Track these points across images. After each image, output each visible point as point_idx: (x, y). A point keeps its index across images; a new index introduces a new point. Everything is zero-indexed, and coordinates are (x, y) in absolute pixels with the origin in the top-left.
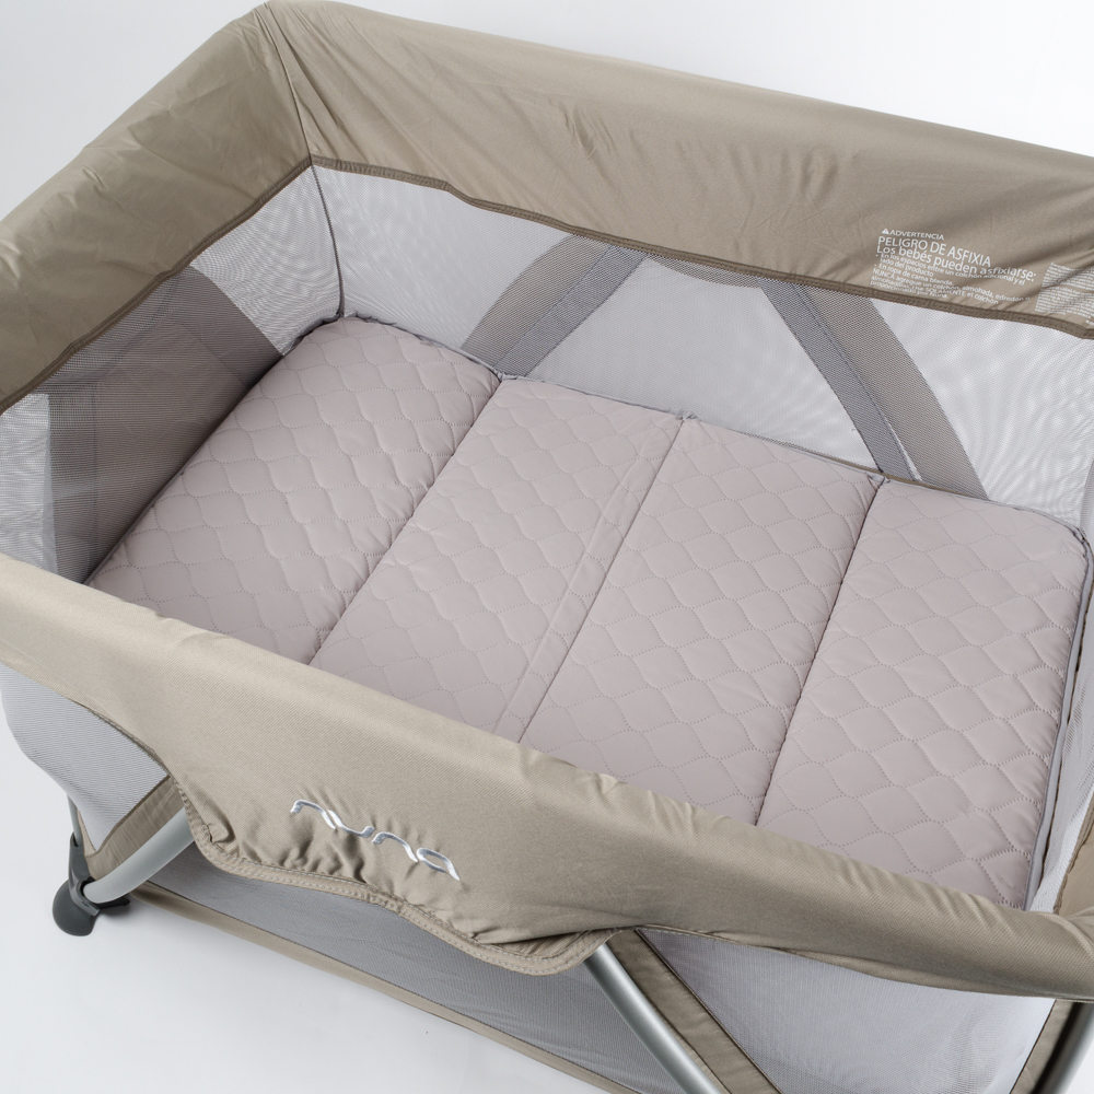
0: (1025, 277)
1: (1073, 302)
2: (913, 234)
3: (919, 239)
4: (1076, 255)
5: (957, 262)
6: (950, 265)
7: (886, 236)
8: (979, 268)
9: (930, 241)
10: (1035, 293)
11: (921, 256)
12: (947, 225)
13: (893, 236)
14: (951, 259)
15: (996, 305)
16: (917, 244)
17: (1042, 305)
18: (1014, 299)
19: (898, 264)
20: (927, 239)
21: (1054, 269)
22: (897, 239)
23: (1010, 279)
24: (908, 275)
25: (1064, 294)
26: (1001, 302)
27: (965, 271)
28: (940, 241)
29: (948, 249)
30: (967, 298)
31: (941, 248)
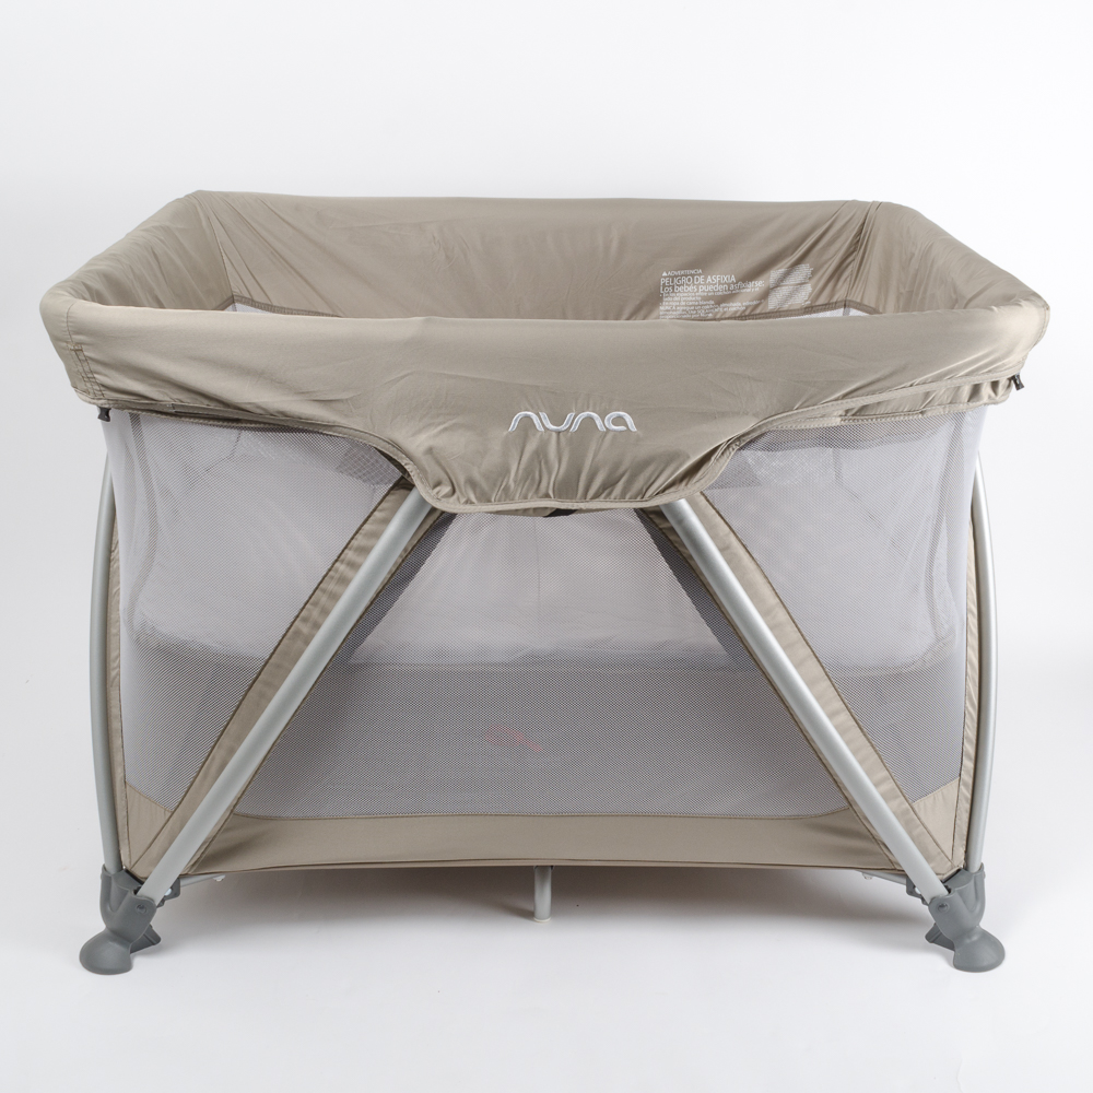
0: (758, 286)
1: (791, 295)
2: (682, 272)
3: (686, 276)
4: (784, 262)
5: (714, 285)
6: (709, 288)
7: (665, 277)
8: (729, 285)
9: (693, 276)
10: (765, 295)
11: (690, 289)
12: (702, 262)
13: (669, 276)
14: (709, 284)
15: (744, 311)
16: (685, 280)
17: (773, 303)
18: (755, 303)
19: (676, 299)
20: (691, 275)
21: (774, 274)
22: (673, 277)
23: (749, 290)
24: (683, 303)
25: (783, 291)
26: (747, 307)
27: (721, 290)
28: (700, 275)
29: (706, 278)
30: (725, 313)
31: (701, 279)
